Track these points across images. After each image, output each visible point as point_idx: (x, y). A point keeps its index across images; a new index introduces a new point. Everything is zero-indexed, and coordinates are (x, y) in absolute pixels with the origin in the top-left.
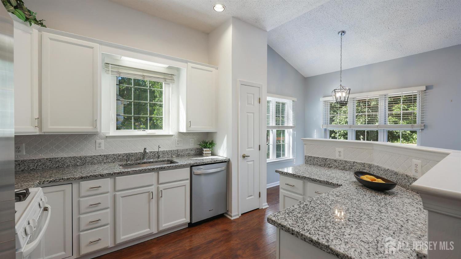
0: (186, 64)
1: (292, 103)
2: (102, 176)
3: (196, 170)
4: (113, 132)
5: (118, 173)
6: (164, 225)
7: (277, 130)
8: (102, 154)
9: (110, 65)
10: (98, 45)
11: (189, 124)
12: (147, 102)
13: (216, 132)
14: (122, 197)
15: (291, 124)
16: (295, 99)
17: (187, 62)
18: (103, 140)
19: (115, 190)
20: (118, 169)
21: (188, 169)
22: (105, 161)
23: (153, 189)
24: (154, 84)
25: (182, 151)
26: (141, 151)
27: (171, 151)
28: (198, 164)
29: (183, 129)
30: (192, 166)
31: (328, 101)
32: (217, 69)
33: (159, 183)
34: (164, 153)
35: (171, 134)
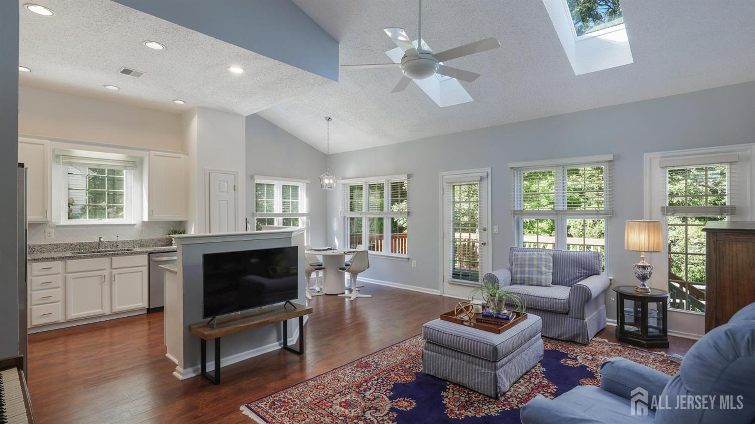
0: (148, 153)
1: (305, 186)
2: (53, 259)
3: (155, 258)
4: (64, 221)
5: (69, 257)
6: (117, 308)
7: (284, 219)
8: (52, 243)
9: (61, 156)
10: (48, 141)
11: (151, 212)
12: (104, 190)
13: (187, 221)
14: (73, 278)
15: (305, 212)
16: (309, 182)
17: (149, 150)
18: (53, 230)
19: (66, 272)
20: (69, 254)
21: (146, 256)
22: (55, 250)
23: (106, 273)
24: (113, 172)
25: (147, 241)
26: (96, 241)
27: (133, 241)
28: (156, 251)
29: (146, 219)
30: (150, 253)
31: (347, 184)
32: (188, 155)
33: (112, 268)
34: (123, 243)
35: (133, 223)
